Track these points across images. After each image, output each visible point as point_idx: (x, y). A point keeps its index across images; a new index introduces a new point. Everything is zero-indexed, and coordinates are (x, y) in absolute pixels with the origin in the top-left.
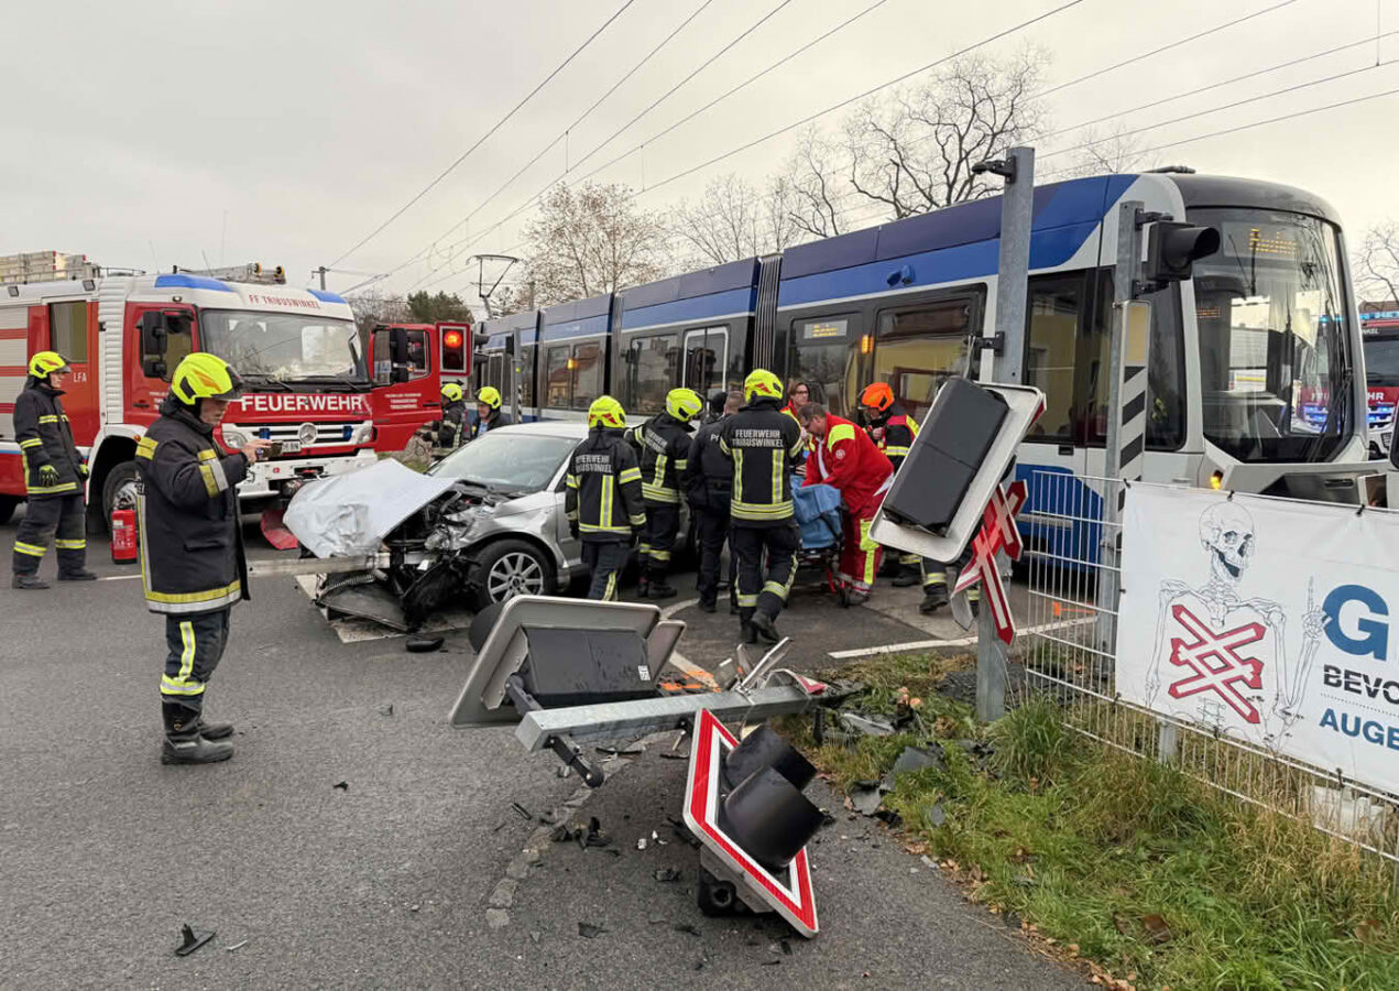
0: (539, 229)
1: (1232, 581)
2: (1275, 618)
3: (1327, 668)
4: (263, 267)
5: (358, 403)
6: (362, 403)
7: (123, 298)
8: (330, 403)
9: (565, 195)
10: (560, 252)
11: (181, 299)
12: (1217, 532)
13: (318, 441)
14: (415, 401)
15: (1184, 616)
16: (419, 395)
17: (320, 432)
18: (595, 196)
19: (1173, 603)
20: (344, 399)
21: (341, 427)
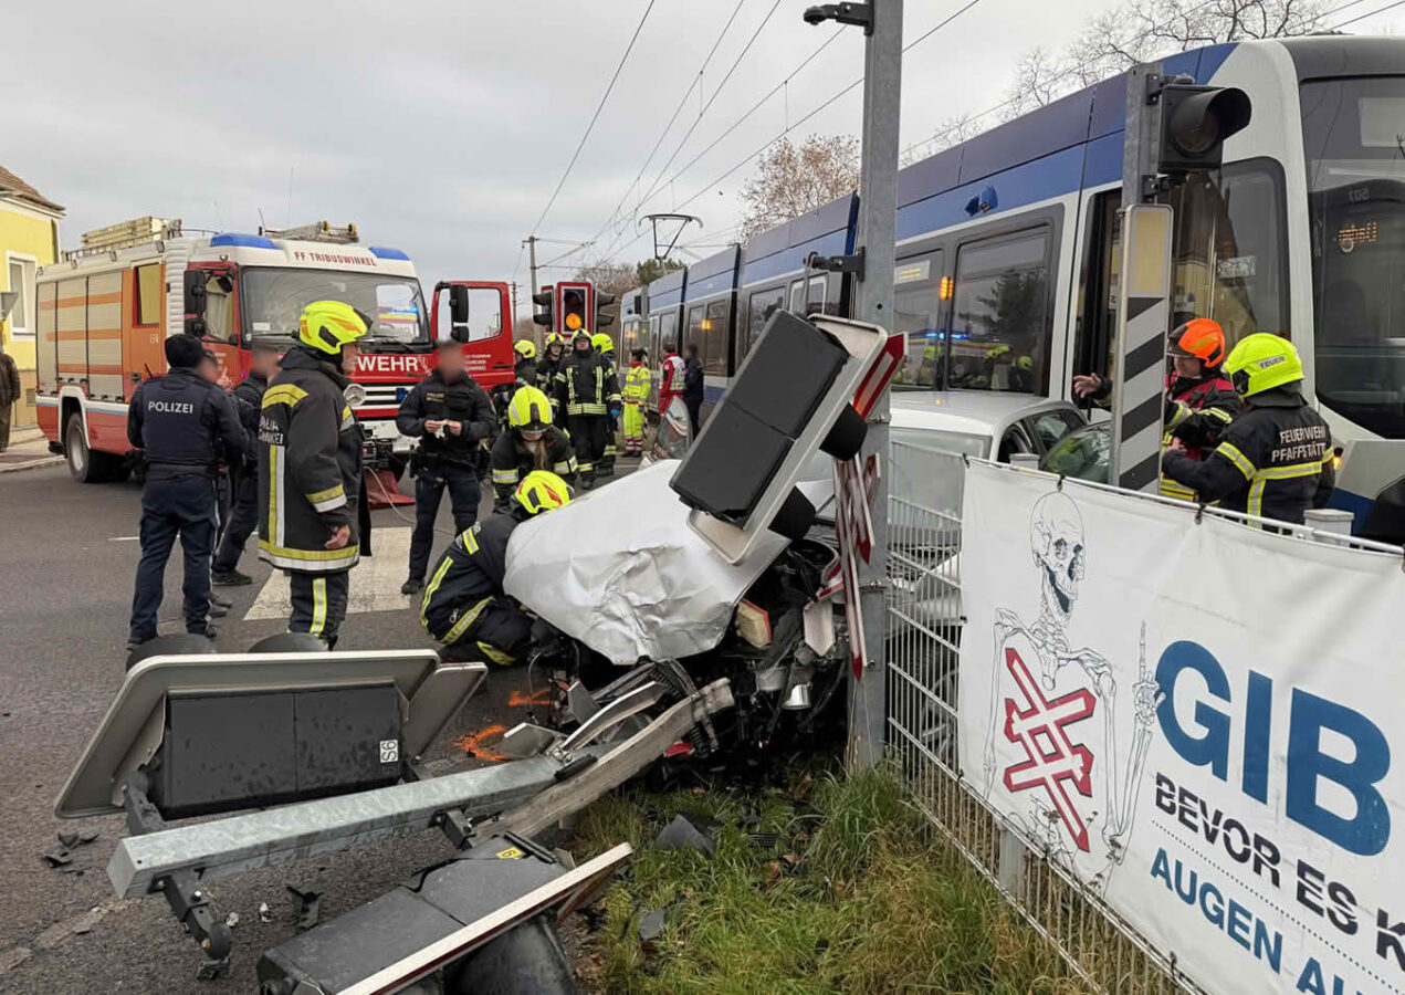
0: (758, 188)
1: (1059, 617)
2: (1105, 682)
3: (1161, 779)
4: (330, 224)
5: (414, 364)
6: (418, 364)
7: (186, 259)
8: (380, 364)
9: (786, 152)
10: (781, 212)
11: (227, 258)
12: (1047, 537)
13: (367, 403)
14: (484, 362)
15: (1016, 665)
16: (489, 356)
17: (369, 393)
18: (818, 150)
19: (1006, 645)
20: (397, 360)
21: (393, 389)
